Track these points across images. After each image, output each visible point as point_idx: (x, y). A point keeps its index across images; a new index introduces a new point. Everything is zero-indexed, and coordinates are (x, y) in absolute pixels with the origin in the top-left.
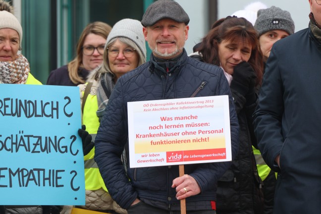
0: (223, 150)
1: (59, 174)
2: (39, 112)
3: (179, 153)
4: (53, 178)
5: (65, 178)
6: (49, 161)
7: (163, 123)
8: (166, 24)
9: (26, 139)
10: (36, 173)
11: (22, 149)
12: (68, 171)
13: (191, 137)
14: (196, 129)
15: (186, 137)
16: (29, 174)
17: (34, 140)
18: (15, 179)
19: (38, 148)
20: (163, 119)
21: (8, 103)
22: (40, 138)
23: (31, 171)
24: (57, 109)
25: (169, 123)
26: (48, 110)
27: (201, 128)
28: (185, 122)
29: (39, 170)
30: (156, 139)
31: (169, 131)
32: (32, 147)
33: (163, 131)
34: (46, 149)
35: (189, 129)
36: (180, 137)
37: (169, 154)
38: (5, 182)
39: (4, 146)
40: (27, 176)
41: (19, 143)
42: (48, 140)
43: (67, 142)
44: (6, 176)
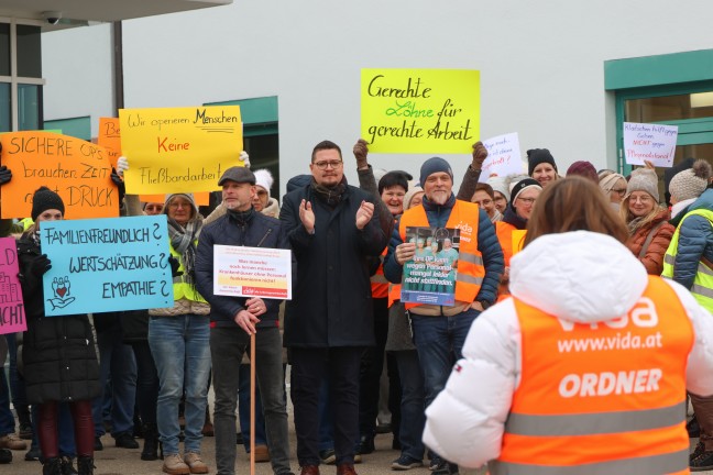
0: (285, 291)
1: (152, 285)
2: (132, 238)
3: (252, 288)
4: (147, 288)
5: (157, 288)
6: (143, 275)
7: (240, 265)
8: (231, 184)
9: (123, 260)
10: (133, 285)
11: (120, 267)
12: (158, 282)
13: (262, 278)
14: (265, 272)
15: (259, 277)
16: (127, 287)
17: (130, 260)
18: (117, 291)
19: (133, 266)
20: (241, 261)
21: (107, 233)
22: (134, 258)
23: (129, 284)
24: (147, 234)
25: (245, 265)
26: (140, 236)
27: (270, 272)
28: (258, 265)
29: (135, 283)
30: (233, 275)
31: (246, 271)
32: (128, 265)
33: (240, 270)
34: (139, 266)
35: (261, 272)
36: (253, 277)
37: (244, 288)
38: (109, 293)
39: (106, 266)
40: (126, 288)
41: (118, 263)
42: (141, 259)
43: (157, 259)
44: (109, 289)
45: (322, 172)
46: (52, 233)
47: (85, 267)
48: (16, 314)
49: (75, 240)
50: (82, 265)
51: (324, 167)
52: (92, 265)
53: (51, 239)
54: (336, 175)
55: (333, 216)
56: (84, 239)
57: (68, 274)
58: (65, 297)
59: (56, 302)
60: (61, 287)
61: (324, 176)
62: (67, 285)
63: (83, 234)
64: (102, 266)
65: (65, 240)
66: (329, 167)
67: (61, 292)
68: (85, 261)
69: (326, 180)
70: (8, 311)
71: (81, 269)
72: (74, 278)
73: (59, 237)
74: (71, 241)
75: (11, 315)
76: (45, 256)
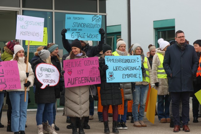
2: (131, 61)
4: (135, 76)
5: (138, 76)
6: (134, 72)
10: (131, 75)
11: (127, 70)
12: (138, 74)
17: (130, 68)
18: (126, 76)
19: (131, 69)
21: (123, 60)
22: (131, 67)
24: (135, 61)
26: (133, 61)
29: (131, 74)
32: (130, 69)
34: (133, 69)
38: (124, 77)
39: (123, 69)
40: (129, 76)
41: (127, 68)
42: (133, 67)
43: (138, 68)
44: (124, 76)
45: (180, 40)
46: (108, 59)
47: (117, 69)
48: (98, 79)
49: (115, 61)
50: (116, 69)
51: (180, 38)
52: (119, 69)
53: (108, 61)
54: (184, 40)
55: (182, 54)
56: (117, 61)
57: (113, 71)
58: (112, 77)
59: (110, 79)
60: (111, 74)
61: (180, 41)
62: (113, 74)
63: (117, 60)
64: (122, 69)
65: (112, 61)
66: (182, 38)
67: (111, 76)
68: (117, 68)
69: (181, 42)
70: (96, 78)
71: (116, 70)
72: (114, 72)
73: (110, 60)
74: (113, 62)
75: (97, 79)
76: (107, 65)
